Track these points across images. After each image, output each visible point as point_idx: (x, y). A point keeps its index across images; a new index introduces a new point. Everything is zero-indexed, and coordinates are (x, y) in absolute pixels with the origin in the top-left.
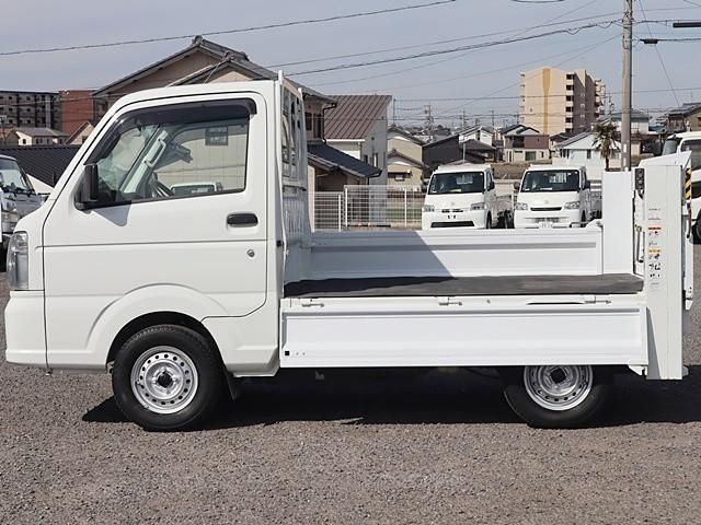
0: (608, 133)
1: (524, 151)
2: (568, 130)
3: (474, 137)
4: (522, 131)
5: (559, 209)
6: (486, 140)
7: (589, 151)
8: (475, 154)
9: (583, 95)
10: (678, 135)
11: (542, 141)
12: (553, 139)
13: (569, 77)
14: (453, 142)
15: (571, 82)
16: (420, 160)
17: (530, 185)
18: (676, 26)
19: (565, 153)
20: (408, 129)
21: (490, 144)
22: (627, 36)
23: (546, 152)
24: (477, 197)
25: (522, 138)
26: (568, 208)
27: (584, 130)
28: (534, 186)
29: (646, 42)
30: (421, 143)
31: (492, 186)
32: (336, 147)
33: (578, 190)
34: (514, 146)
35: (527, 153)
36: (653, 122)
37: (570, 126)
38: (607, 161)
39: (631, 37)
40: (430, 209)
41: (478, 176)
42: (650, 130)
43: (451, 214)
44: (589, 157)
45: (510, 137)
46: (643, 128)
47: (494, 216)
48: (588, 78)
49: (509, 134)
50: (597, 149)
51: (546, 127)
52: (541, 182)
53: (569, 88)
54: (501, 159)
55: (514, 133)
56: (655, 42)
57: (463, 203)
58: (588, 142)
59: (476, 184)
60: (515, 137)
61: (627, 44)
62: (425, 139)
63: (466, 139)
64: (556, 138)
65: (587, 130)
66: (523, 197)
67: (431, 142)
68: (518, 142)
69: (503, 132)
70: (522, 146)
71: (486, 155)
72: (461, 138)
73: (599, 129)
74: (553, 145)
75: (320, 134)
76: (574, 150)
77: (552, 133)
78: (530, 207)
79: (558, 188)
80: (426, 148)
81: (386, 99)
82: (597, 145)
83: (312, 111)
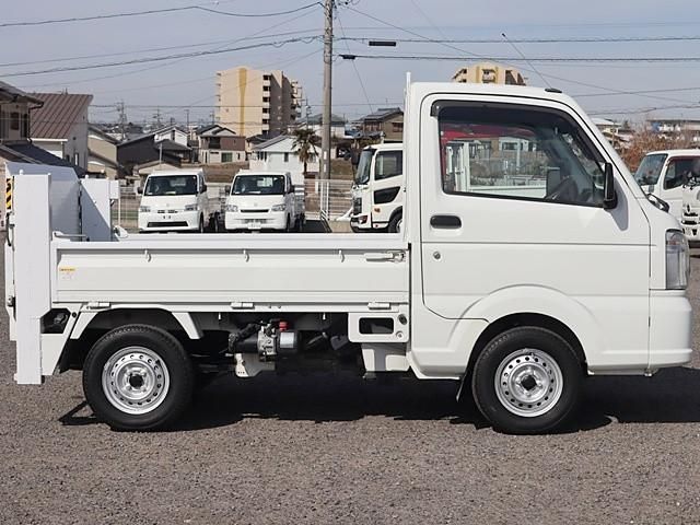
0: (306, 137)
1: (220, 152)
2: (264, 132)
3: (168, 136)
4: (218, 131)
5: (267, 211)
6: (181, 140)
7: (286, 154)
8: (173, 155)
9: (280, 98)
10: (374, 147)
11: (238, 142)
12: (250, 140)
13: (266, 78)
14: (149, 142)
15: (268, 83)
16: (114, 159)
18: (371, 44)
19: (262, 155)
20: (98, 125)
21: (185, 144)
22: (327, 51)
23: (243, 154)
24: (190, 199)
25: (219, 138)
26: (275, 210)
27: (281, 132)
28: (243, 190)
29: (345, 57)
30: (115, 142)
31: (204, 189)
32: (41, 147)
33: (284, 193)
34: (210, 147)
35: (223, 155)
36: (349, 127)
37: (266, 127)
38: (305, 165)
39: (331, 52)
40: (146, 210)
42: (346, 133)
43: (167, 214)
44: (286, 160)
45: (206, 138)
46: (339, 132)
47: (206, 218)
48: (284, 79)
49: (204, 134)
50: (296, 153)
51: (242, 128)
52: (249, 185)
53: (265, 88)
54: (196, 160)
55: (209, 133)
56: (353, 57)
57: (178, 206)
58: (287, 144)
60: (211, 137)
61: (328, 59)
62: (118, 137)
63: (161, 139)
64: (253, 140)
65: (284, 133)
66: (232, 200)
67: (125, 141)
68: (214, 143)
69: (199, 132)
70: (218, 147)
71: (181, 156)
72: (156, 137)
73: (297, 133)
74: (249, 147)
75: (26, 134)
76: (271, 153)
77: (248, 135)
78: (239, 209)
79: (266, 192)
80: (120, 148)
81: (88, 98)
82: (296, 149)
83: (19, 111)
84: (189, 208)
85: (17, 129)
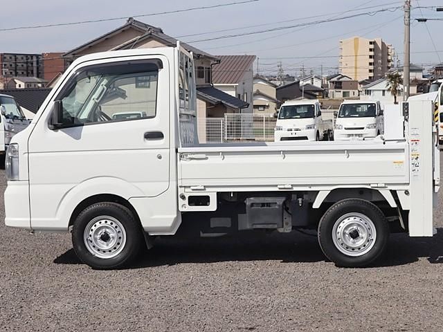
0: (396, 79)
1: (342, 91)
2: (370, 77)
3: (309, 82)
4: (341, 78)
5: (363, 128)
6: (318, 84)
7: (384, 91)
8: (310, 93)
9: (379, 54)
10: (439, 81)
11: (353, 84)
12: (361, 83)
13: (371, 43)
14: (296, 85)
15: (372, 46)
16: (274, 97)
17: (344, 114)
18: (438, 10)
19: (368, 92)
20: (267, 77)
21: (320, 86)
22: (407, 16)
23: (356, 92)
24: (310, 121)
25: (341, 82)
26: (369, 128)
27: (381, 77)
28: (347, 114)
29: (419, 20)
30: (275, 86)
31: (320, 114)
32: (219, 89)
33: (375, 116)
34: (335, 88)
35: (344, 93)
36: (425, 72)
37: (372, 74)
38: (395, 97)
39: (409, 17)
40: (279, 129)
41: (310, 108)
42: (424, 77)
43: (293, 132)
44: (384, 94)
45: (333, 82)
46: (419, 76)
47: (321, 133)
48: (383, 44)
49: (332, 80)
50: (389, 90)
51: (356, 75)
52: (351, 111)
53: (371, 50)
54: (327, 96)
55: (335, 79)
56: (425, 20)
57: (301, 125)
58: (383, 85)
59: (310, 112)
60: (336, 82)
61: (407, 22)
62: (278, 83)
63: (305, 83)
64: (363, 83)
65: (382, 77)
66: (340, 121)
67: (282, 85)
68: (338, 85)
69: (329, 79)
70: (341, 88)
71: (317, 94)
72: (301, 83)
73: (390, 76)
74: (360, 87)
75: (209, 80)
76: (374, 90)
77: (360, 80)
78: (344, 127)
79: (362, 115)
80: (278, 90)
81: (253, 57)
82: (389, 87)
83: (204, 66)
84: (309, 127)
85: (203, 77)
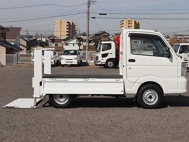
0: (80, 39)
1: (55, 43)
2: (67, 38)
3: (40, 39)
4: (54, 38)
5: (72, 59)
6: (44, 40)
7: (74, 44)
8: (41, 44)
9: (71, 28)
10: (102, 42)
11: (60, 41)
13: (67, 23)
14: (35, 40)
15: (68, 24)
16: (26, 45)
17: (65, 54)
18: (100, 14)
19: (67, 44)
22: (88, 16)
23: (61, 44)
25: (54, 39)
26: (74, 59)
28: (66, 54)
29: (93, 18)
30: (26, 41)
31: (55, 53)
32: (9, 42)
33: (77, 55)
34: (52, 42)
35: (55, 44)
37: (68, 36)
42: (90, 38)
44: (74, 46)
45: (51, 39)
47: (56, 61)
48: (73, 23)
51: (61, 37)
52: (68, 53)
53: (67, 26)
54: (48, 46)
55: (52, 38)
56: (95, 18)
58: (75, 41)
60: (52, 39)
61: (88, 18)
63: (38, 40)
64: (64, 40)
65: (73, 38)
67: (29, 40)
68: (53, 41)
69: (49, 38)
70: (54, 42)
71: (44, 44)
74: (63, 42)
75: (5, 38)
76: (69, 44)
78: (65, 59)
79: (72, 54)
80: (27, 42)
81: (20, 28)
82: (77, 43)
83: (3, 32)
85: (3, 37)
